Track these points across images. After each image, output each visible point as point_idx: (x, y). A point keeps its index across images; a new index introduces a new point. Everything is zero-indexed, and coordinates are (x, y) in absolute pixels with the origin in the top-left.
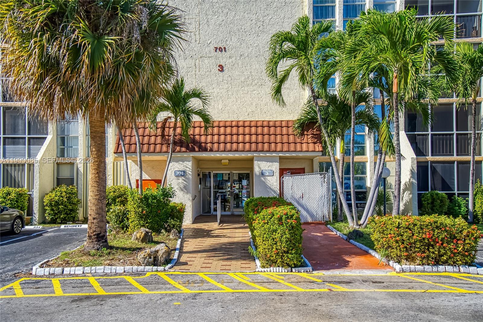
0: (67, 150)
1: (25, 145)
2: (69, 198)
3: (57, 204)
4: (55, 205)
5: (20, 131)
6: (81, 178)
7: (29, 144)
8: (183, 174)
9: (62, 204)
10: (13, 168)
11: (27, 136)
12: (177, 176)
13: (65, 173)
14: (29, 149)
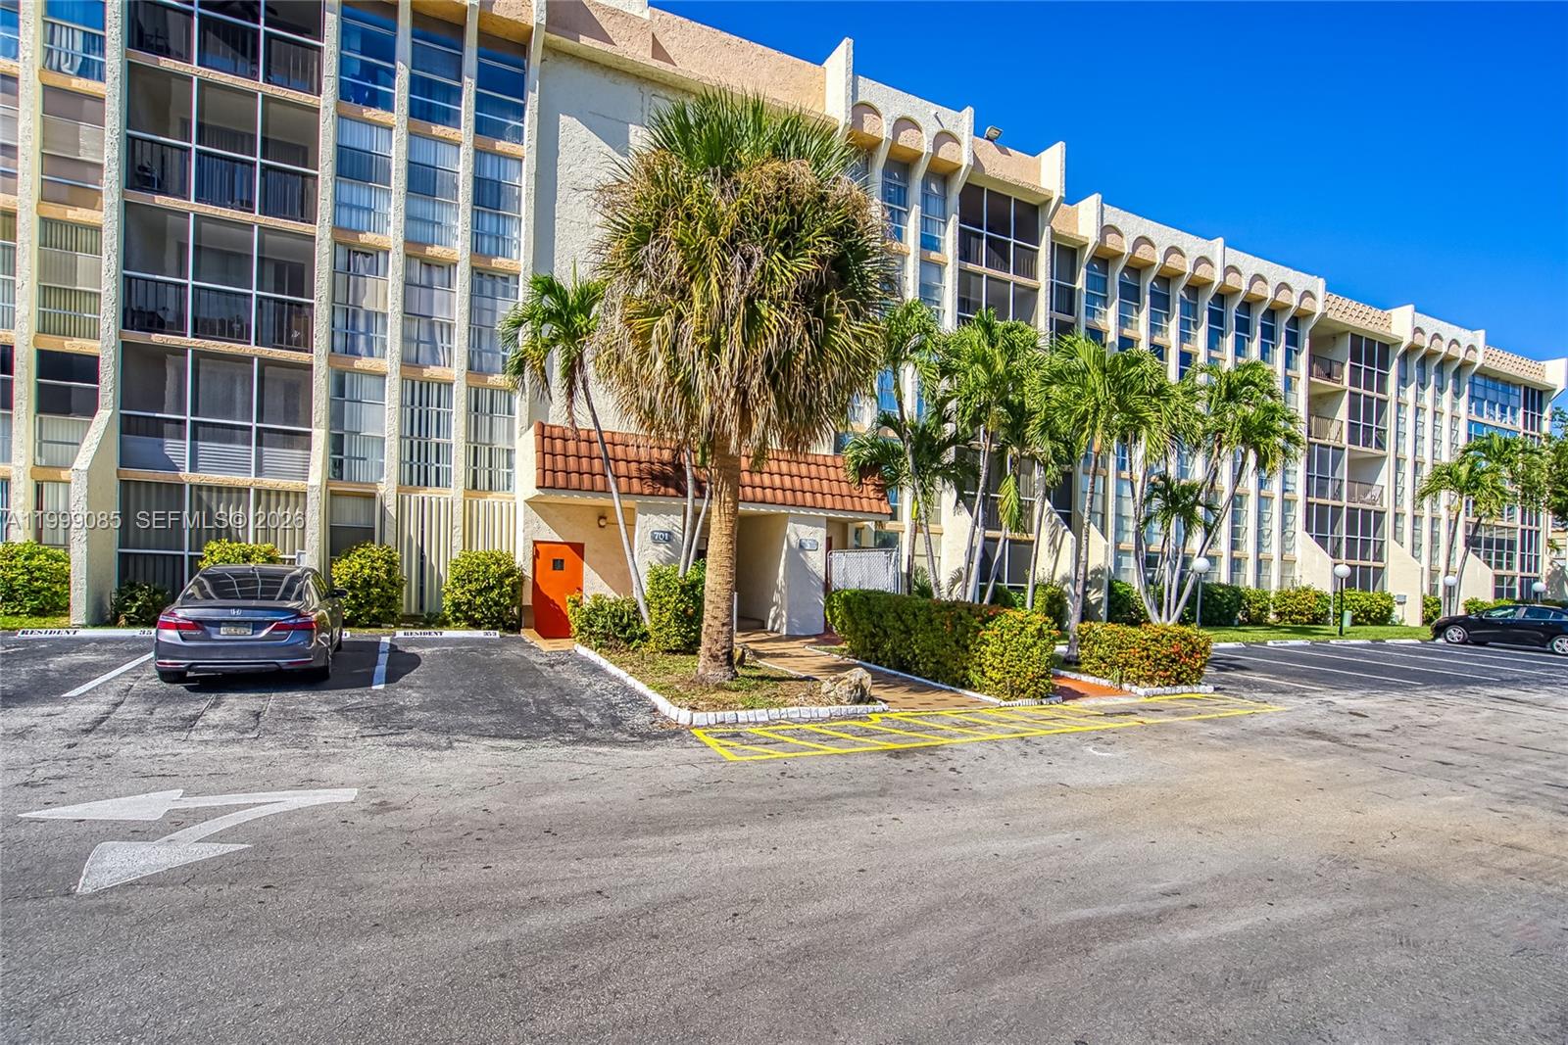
0: (350, 464)
1: (250, 445)
2: (389, 572)
3: (367, 583)
4: (362, 587)
5: (238, 412)
6: (390, 528)
7: (259, 443)
8: (668, 537)
9: (376, 585)
10: (215, 495)
11: (254, 424)
12: (656, 542)
13: (351, 515)
14: (259, 456)
